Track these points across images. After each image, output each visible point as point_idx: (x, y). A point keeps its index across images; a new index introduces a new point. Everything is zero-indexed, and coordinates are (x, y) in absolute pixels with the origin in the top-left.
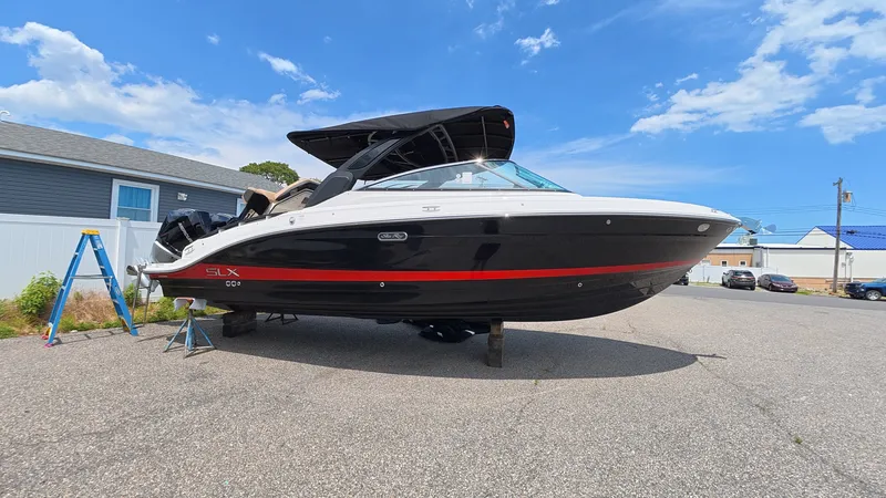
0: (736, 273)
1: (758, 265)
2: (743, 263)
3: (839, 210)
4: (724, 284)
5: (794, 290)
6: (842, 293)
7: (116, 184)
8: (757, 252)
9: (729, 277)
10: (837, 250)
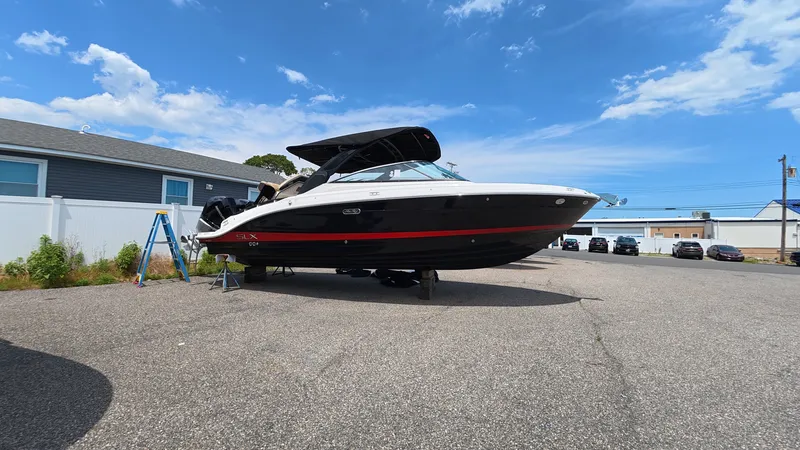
0: (684, 244)
1: (709, 237)
2: (695, 236)
3: (784, 184)
4: (674, 255)
5: (742, 259)
6: (788, 261)
7: (165, 179)
8: (708, 225)
9: (677, 248)
10: (784, 222)
